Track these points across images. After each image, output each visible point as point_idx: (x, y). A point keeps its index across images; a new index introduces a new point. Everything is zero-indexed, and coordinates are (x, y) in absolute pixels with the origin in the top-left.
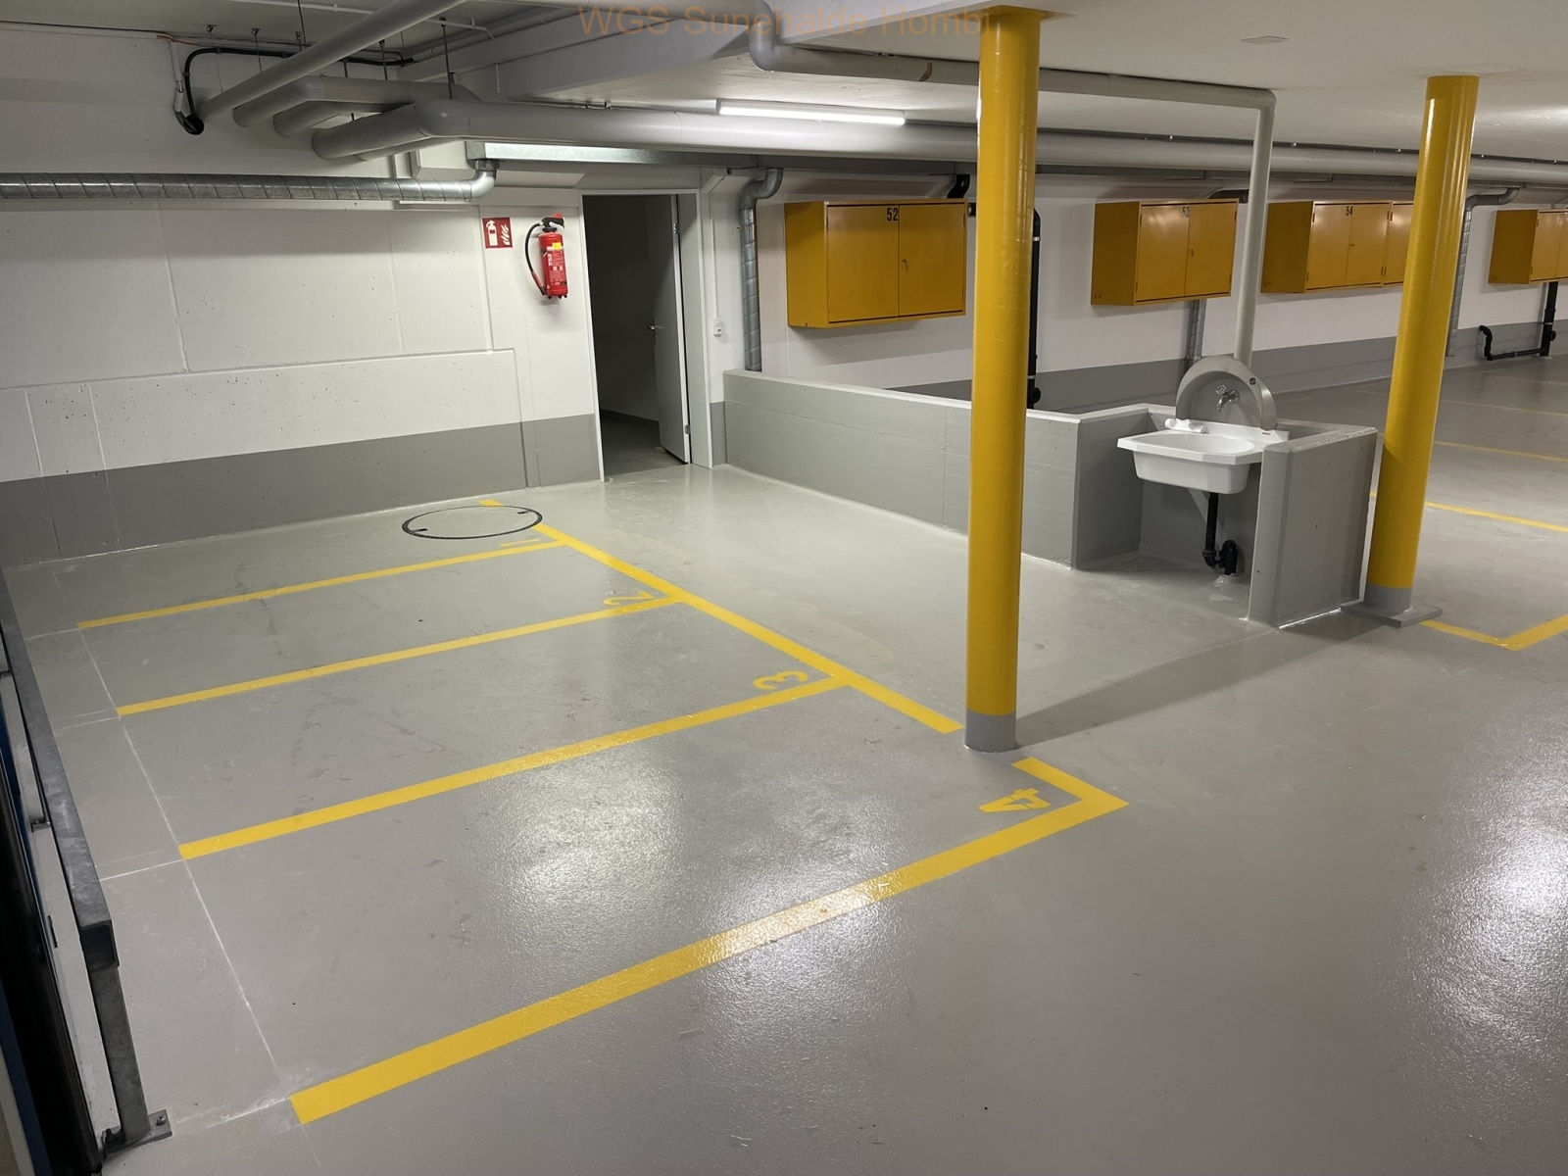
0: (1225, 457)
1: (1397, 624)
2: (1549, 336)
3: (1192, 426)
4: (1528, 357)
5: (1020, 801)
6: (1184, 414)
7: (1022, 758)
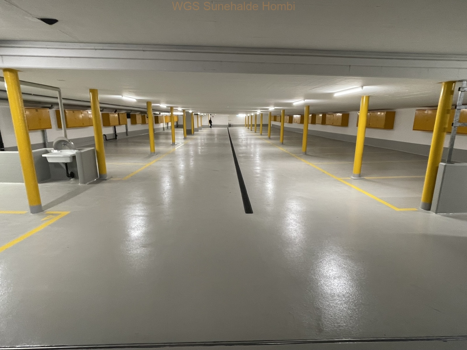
0: (67, 155)
1: (106, 180)
2: (116, 136)
3: (58, 151)
4: (113, 140)
5: (49, 217)
6: (56, 149)
7: (46, 212)
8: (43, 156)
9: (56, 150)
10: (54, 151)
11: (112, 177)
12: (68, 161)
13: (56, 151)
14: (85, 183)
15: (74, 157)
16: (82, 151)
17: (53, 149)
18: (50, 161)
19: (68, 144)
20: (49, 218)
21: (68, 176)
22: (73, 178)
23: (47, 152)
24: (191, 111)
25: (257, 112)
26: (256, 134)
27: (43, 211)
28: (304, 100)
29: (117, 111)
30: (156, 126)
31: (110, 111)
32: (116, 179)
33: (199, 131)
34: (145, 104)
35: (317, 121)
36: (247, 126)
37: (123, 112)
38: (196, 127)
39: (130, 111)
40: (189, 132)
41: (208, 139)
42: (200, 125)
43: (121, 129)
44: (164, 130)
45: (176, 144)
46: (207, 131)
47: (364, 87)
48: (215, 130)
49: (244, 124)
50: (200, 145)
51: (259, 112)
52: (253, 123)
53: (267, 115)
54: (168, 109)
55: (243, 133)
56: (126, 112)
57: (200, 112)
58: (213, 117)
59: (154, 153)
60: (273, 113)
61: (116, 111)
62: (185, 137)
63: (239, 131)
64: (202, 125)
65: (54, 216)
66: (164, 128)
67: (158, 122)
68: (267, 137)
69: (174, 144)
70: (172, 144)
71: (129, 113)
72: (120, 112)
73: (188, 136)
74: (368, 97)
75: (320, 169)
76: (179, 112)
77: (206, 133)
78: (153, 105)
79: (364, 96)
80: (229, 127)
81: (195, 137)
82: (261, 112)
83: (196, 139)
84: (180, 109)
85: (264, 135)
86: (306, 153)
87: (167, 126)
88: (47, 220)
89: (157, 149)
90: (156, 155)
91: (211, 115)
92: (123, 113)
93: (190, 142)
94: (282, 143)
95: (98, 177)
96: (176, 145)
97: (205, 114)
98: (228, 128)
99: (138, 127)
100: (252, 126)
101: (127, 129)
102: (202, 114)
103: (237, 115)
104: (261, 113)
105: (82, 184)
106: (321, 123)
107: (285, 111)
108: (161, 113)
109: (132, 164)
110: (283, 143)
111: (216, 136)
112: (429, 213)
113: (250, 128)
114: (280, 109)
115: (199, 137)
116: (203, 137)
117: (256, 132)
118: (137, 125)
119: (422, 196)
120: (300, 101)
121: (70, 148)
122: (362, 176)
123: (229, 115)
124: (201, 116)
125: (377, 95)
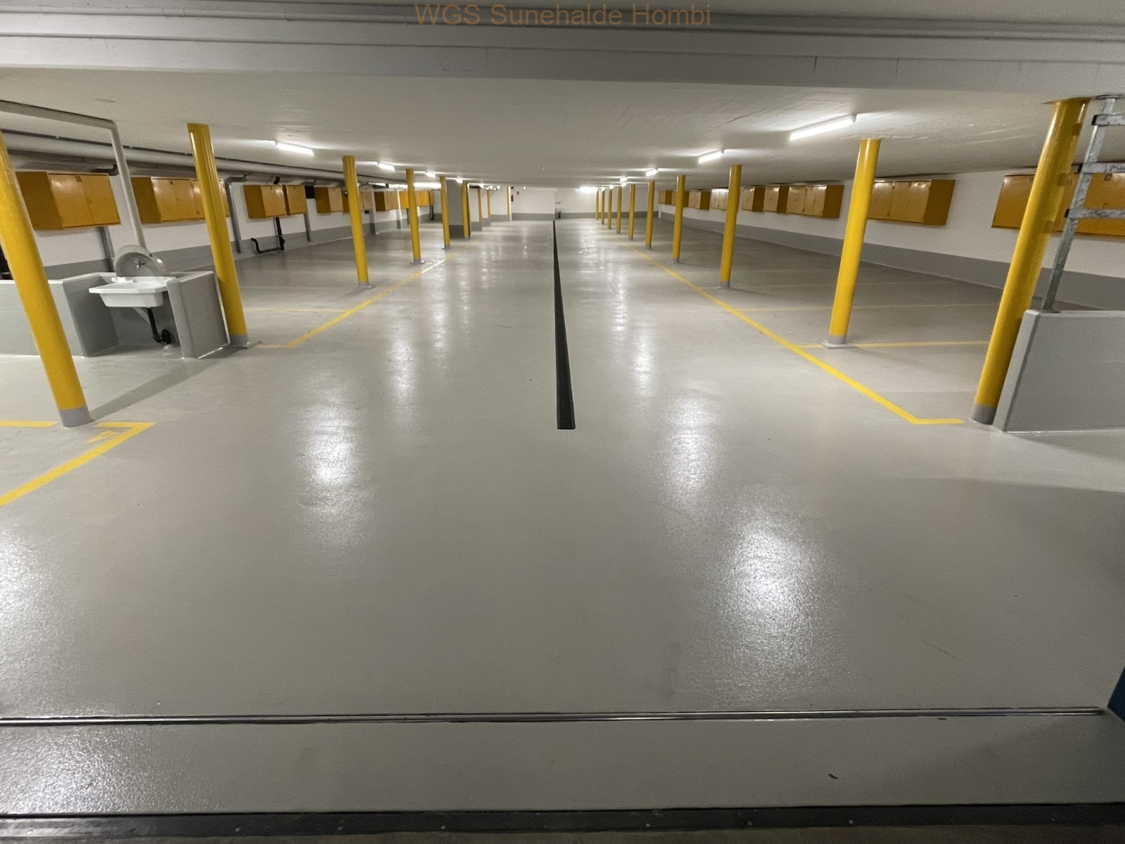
0: (149, 290)
1: (246, 348)
2: (282, 241)
3: (127, 280)
4: (276, 251)
5: (105, 435)
6: (121, 274)
7: (98, 423)
8: (92, 291)
9: (124, 278)
10: (117, 280)
11: (260, 343)
12: (152, 303)
13: (122, 280)
14: (196, 356)
15: (165, 294)
16: (183, 280)
17: (114, 274)
18: (109, 303)
19: (149, 264)
20: (105, 437)
21: (158, 341)
22: (168, 344)
23: (101, 282)
24: (460, 181)
25: (618, 180)
26: (619, 236)
27: (92, 421)
28: (723, 151)
29: (281, 179)
30: (379, 218)
31: (263, 181)
32: (268, 347)
33: (484, 228)
34: (340, 163)
35: (766, 206)
36: (600, 216)
37: (297, 182)
38: (474, 218)
39: (313, 181)
40: (456, 233)
41: (506, 249)
42: (485, 216)
43: (292, 226)
44: (399, 227)
45: (422, 261)
46: (504, 229)
47: (859, 116)
48: (525, 228)
49: (594, 211)
50: (484, 265)
51: (624, 181)
52: (614, 210)
53: (645, 187)
54: (401, 174)
55: (590, 234)
56: (303, 183)
57: (485, 182)
58: (518, 193)
59: (368, 284)
60: (659, 183)
61: (277, 179)
62: (447, 244)
63: (581, 230)
64: (491, 213)
65: (115, 433)
66: (398, 222)
67: (385, 207)
68: (644, 244)
69: (417, 262)
70: (413, 261)
71: (311, 185)
72: (288, 182)
73: (453, 243)
74: (878, 143)
75: (755, 325)
76: (429, 182)
77: (499, 234)
78: (358, 163)
79: (866, 140)
80: (556, 218)
81: (473, 243)
82: (629, 180)
83: (476, 250)
84: (431, 174)
85: (637, 240)
86: (728, 285)
87: (406, 217)
88: (101, 441)
89: (375, 273)
90: (371, 288)
91: (512, 188)
92: (294, 186)
93: (461, 258)
94: (678, 260)
95: (227, 342)
96: (424, 263)
97: (499, 187)
98: (554, 222)
99: (334, 221)
100: (611, 217)
101: (307, 226)
102: (491, 187)
103: (577, 190)
104: (632, 184)
105: (189, 359)
106: (775, 210)
107: (687, 178)
108: (390, 186)
109: (312, 310)
110: (678, 258)
111: (524, 241)
112: (988, 430)
113: (606, 221)
114: (674, 175)
115: (483, 245)
116: (492, 244)
117: (619, 233)
118: (332, 213)
119: (977, 389)
120: (714, 152)
121: (156, 272)
122: (850, 341)
123: (555, 189)
124: (488, 191)
125: (899, 137)
